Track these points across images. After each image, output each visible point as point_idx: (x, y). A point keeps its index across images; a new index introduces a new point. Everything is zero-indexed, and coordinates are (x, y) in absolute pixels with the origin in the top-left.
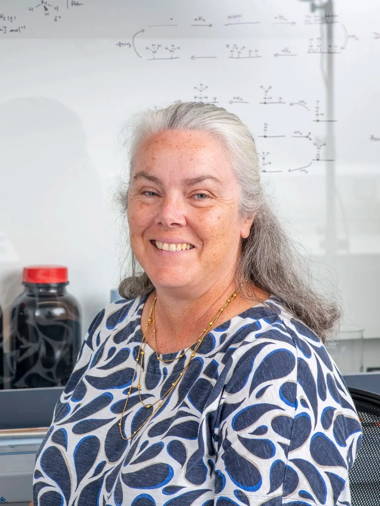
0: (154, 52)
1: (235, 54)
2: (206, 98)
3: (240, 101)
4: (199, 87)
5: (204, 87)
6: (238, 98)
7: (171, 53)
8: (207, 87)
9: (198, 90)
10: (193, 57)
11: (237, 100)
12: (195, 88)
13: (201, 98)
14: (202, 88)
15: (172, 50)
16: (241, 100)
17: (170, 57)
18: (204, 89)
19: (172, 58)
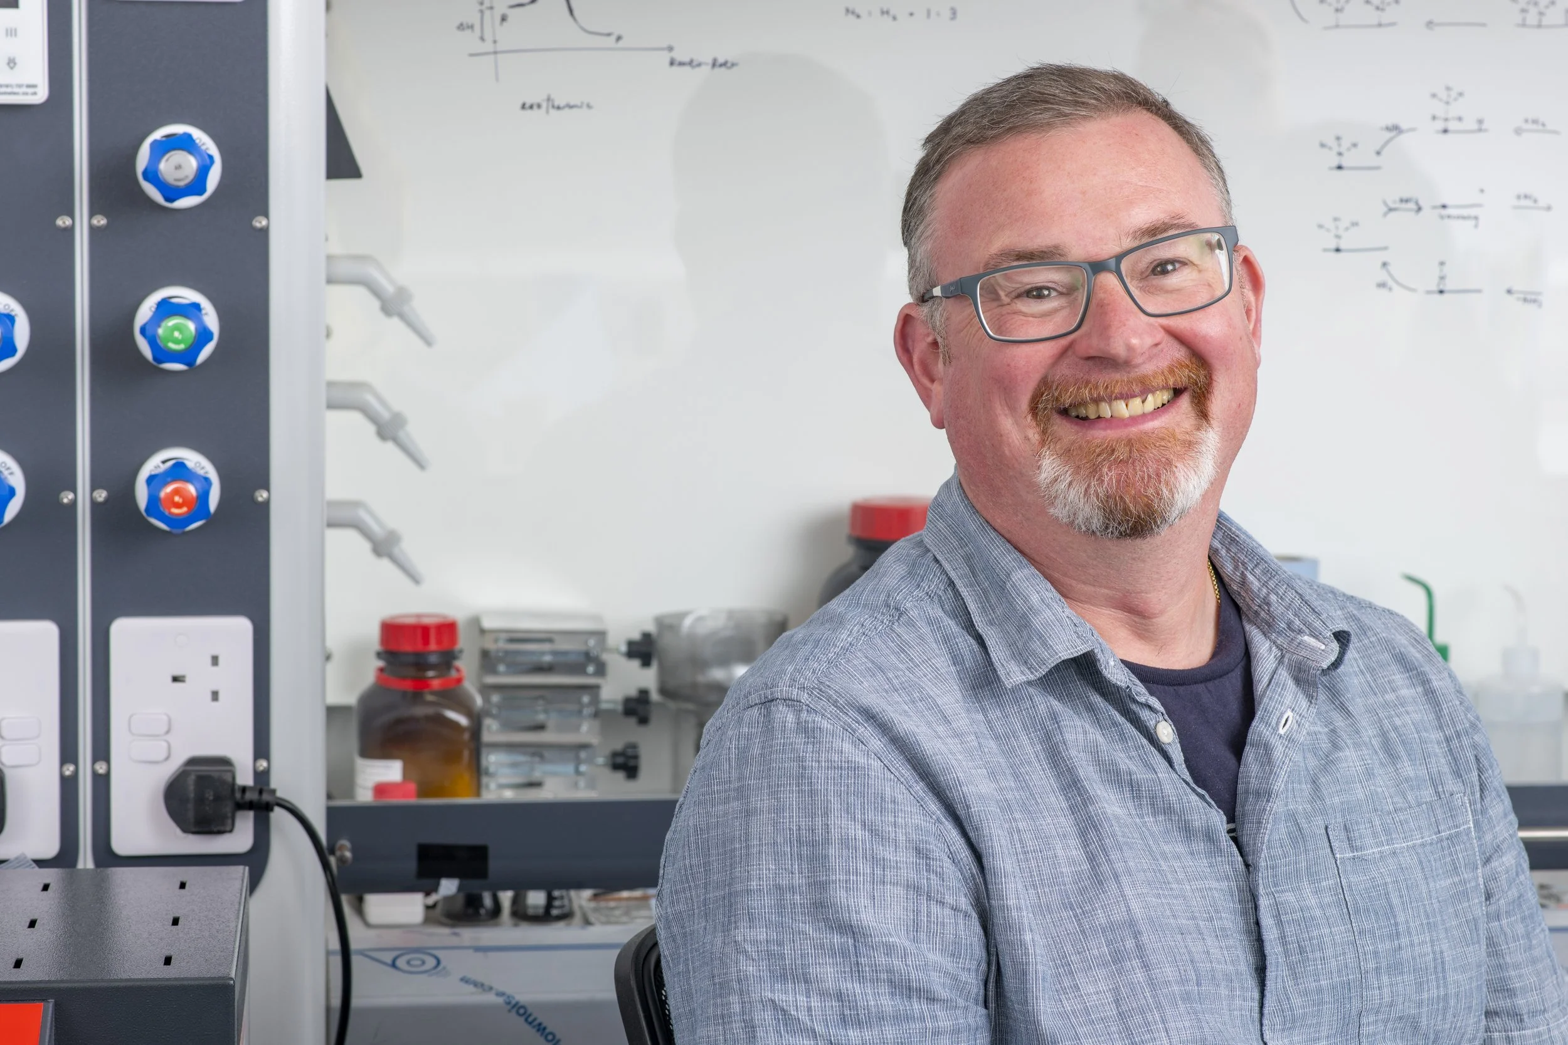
0: (1337, 10)
1: (1532, 18)
2: (1460, 119)
3: (1540, 127)
4: (1443, 94)
5: (1453, 94)
6: (1535, 122)
7: (1379, 13)
8: (1461, 94)
9: (1441, 100)
10: (1430, 24)
11: (1534, 127)
12: (1434, 96)
13: (1446, 120)
14: (1449, 96)
15: (1381, 6)
16: (1543, 125)
17: (1375, 22)
18: (1455, 100)
19: (1380, 25)
